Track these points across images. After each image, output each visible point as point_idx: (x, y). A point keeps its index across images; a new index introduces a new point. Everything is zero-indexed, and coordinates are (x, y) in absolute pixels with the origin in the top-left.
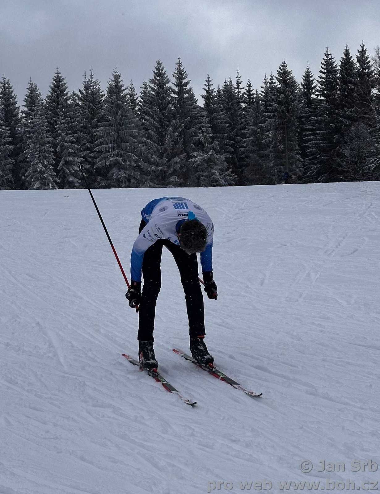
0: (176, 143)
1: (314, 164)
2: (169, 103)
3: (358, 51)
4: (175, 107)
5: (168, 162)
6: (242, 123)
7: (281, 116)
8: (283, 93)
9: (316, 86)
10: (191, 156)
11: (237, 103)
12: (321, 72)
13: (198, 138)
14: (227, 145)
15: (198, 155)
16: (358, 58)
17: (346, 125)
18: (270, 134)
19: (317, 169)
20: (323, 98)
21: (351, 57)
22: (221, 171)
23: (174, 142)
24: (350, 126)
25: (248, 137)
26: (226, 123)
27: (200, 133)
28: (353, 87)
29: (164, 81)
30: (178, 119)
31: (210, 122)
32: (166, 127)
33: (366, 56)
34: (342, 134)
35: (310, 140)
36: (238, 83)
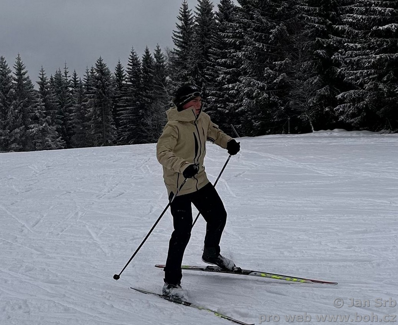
0: (17, 118)
1: (125, 131)
2: (11, 87)
3: (155, 50)
4: (16, 91)
5: (9, 132)
6: (70, 102)
7: (99, 97)
8: (101, 80)
9: (126, 74)
10: (29, 127)
11: (65, 87)
12: (129, 65)
13: (34, 114)
14: (57, 118)
15: (34, 127)
16: (155, 55)
17: (148, 103)
18: (91, 110)
19: (128, 136)
20: (131, 83)
21: (150, 54)
22: (53, 138)
23: (15, 117)
24: (151, 103)
25: (74, 112)
26: (57, 102)
27: (36, 110)
28: (152, 75)
29: (7, 71)
30: (18, 99)
31: (43, 101)
32: (8, 106)
33: (161, 53)
34: (146, 110)
35: (122, 114)
36: (66, 73)
